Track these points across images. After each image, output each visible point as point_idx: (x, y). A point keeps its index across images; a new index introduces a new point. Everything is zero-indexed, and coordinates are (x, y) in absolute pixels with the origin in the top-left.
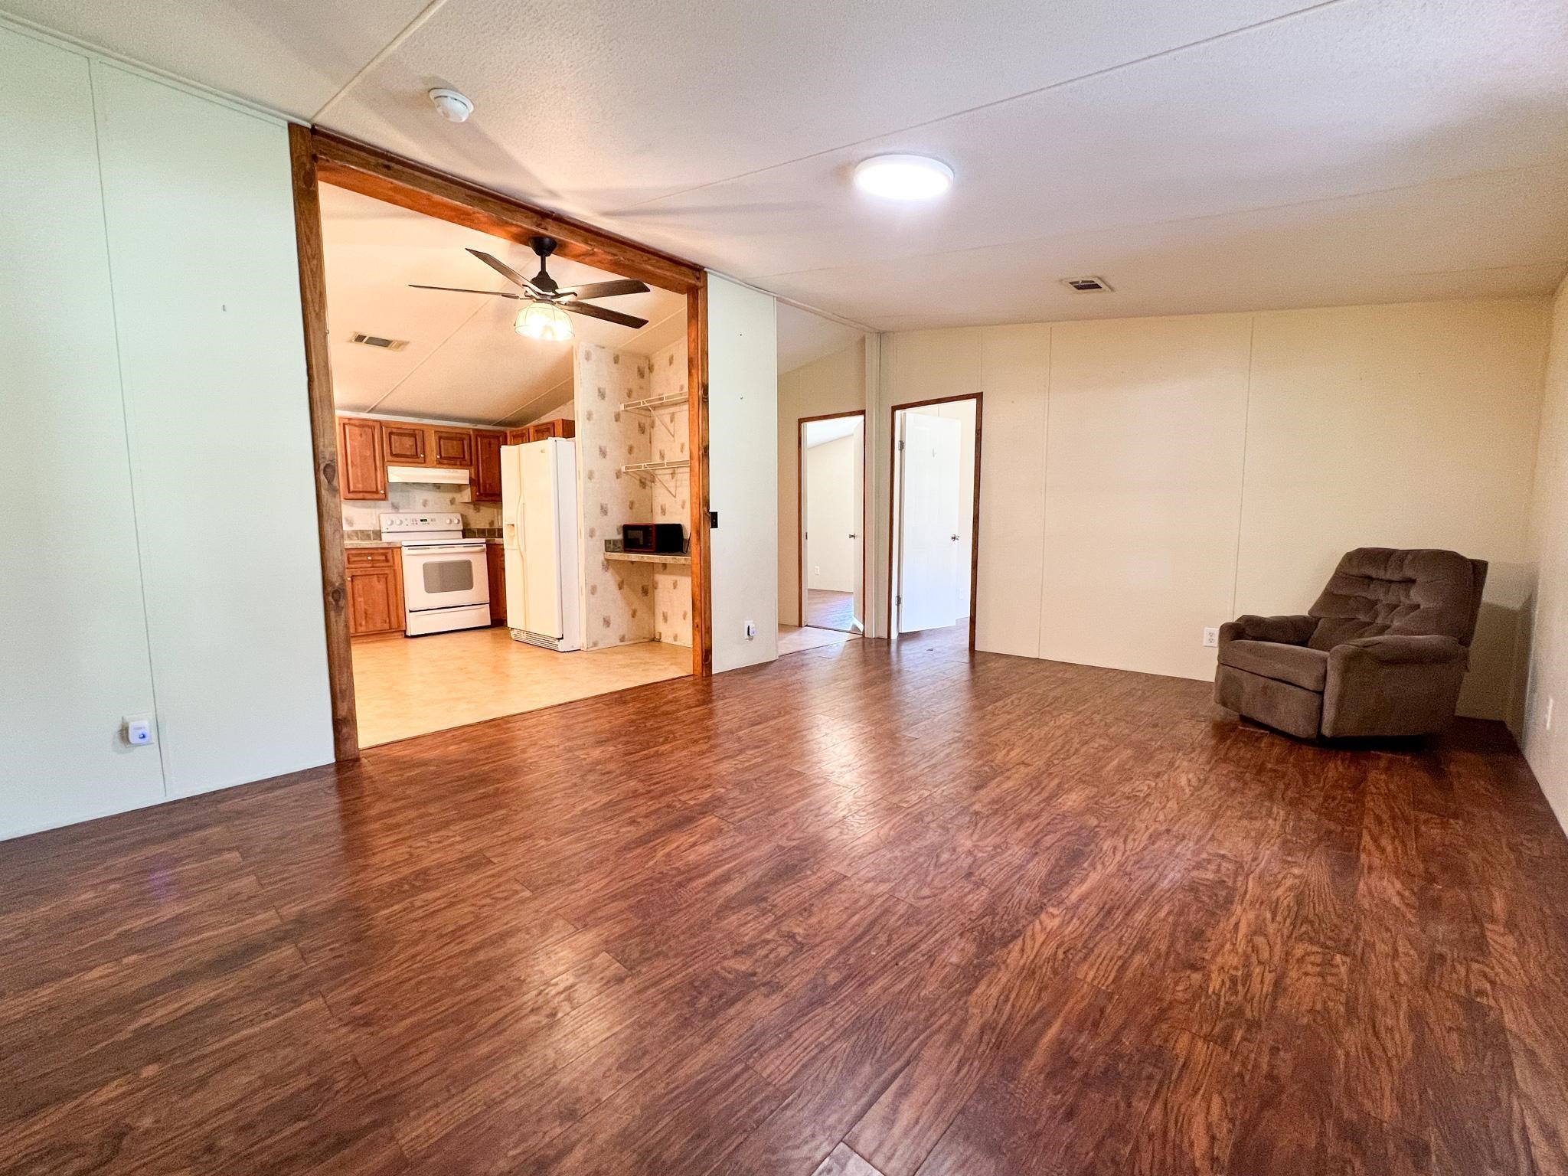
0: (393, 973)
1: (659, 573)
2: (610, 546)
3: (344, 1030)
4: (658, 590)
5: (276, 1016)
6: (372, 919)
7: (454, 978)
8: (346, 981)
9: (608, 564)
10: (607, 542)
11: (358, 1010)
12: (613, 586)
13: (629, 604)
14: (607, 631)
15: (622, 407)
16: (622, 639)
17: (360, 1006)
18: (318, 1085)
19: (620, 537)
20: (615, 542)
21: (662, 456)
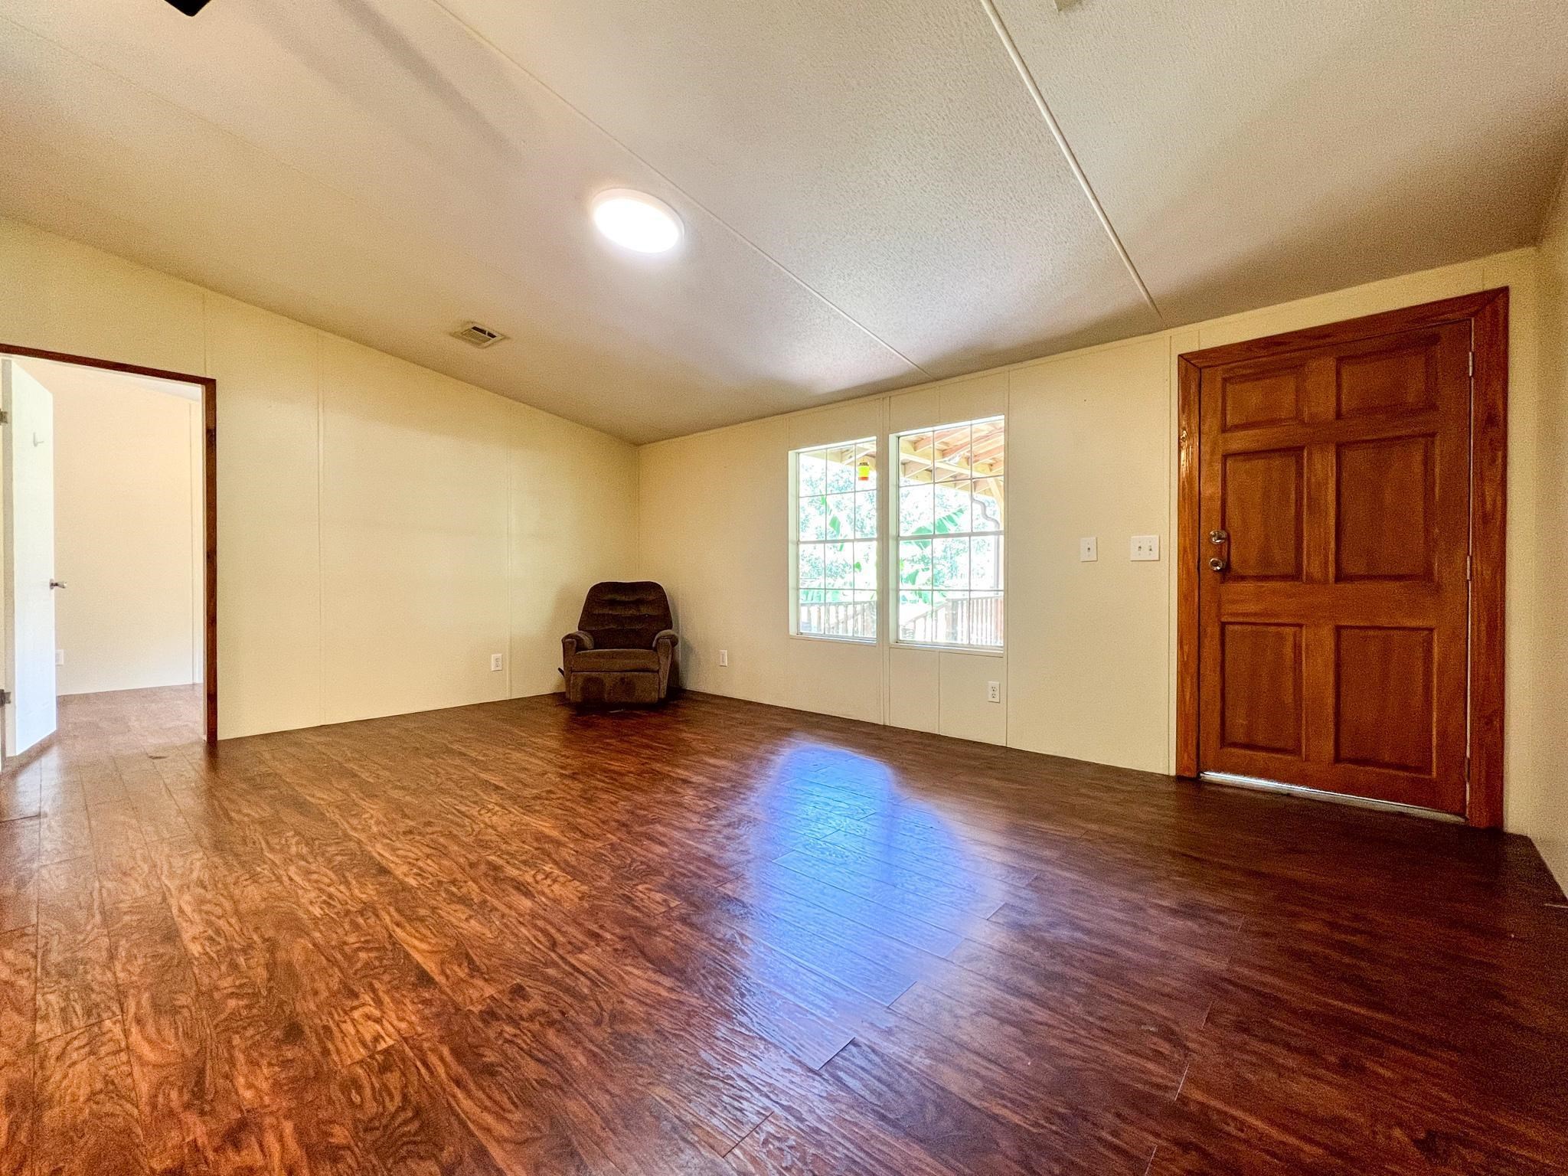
0: (1107, 1048)
3: (1190, 1044)
5: (1234, 1118)
6: (1036, 1124)
7: (1078, 998)
8: (1146, 1083)
11: (1165, 1048)
17: (1160, 1049)
18: (1246, 1031)
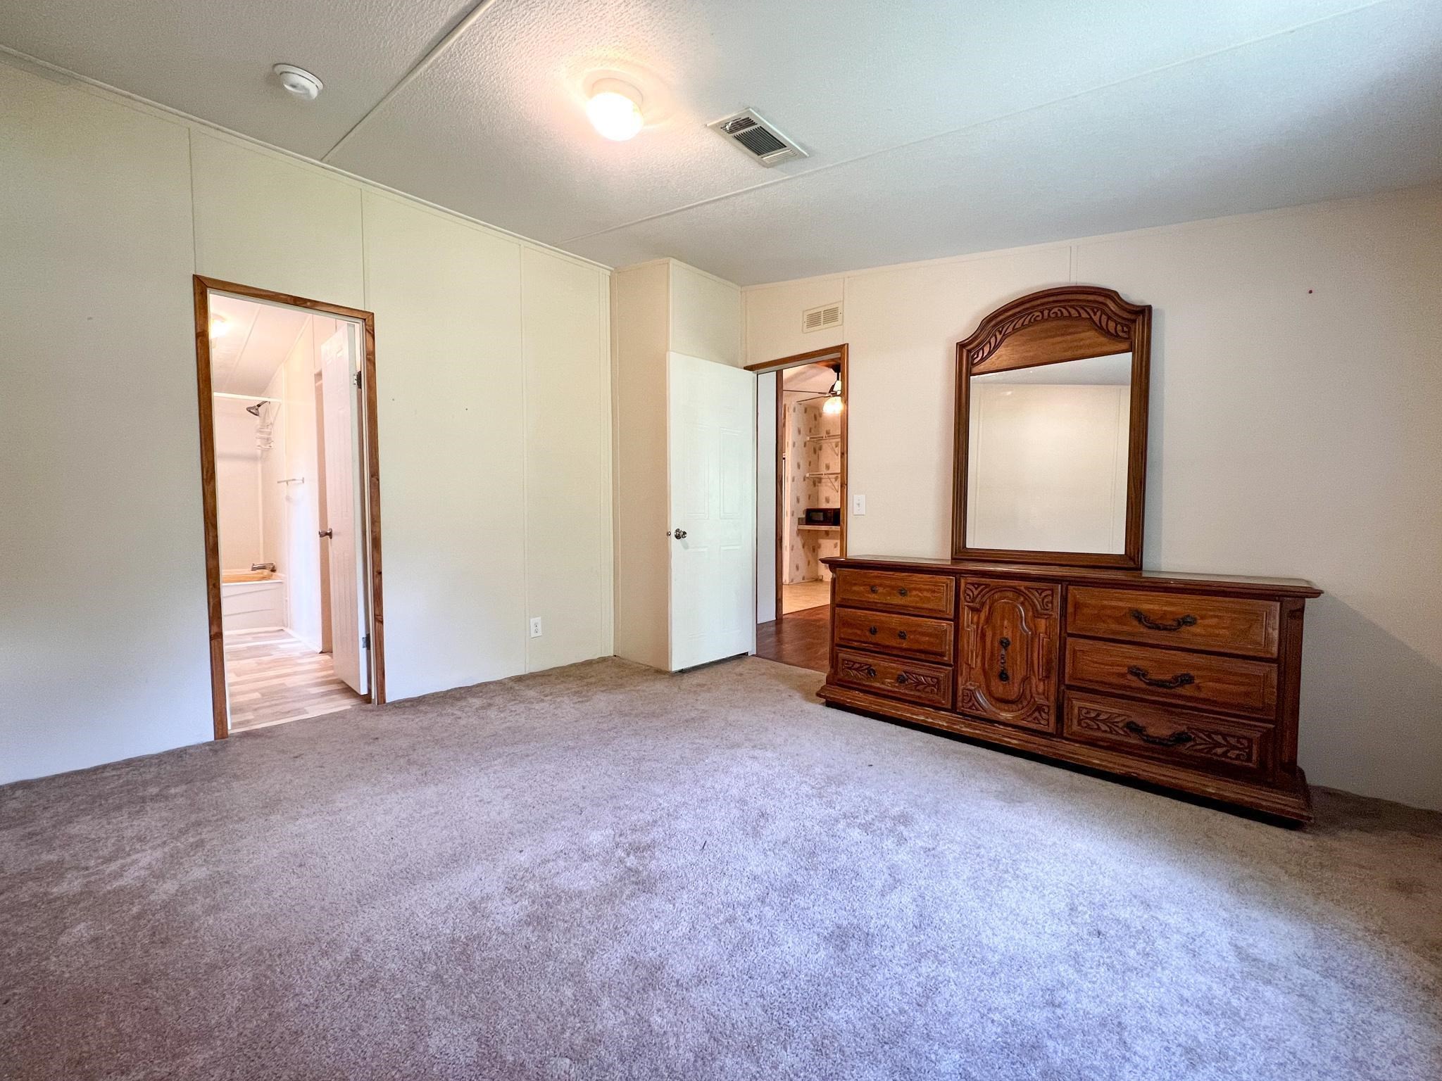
1: (822, 538)
2: (800, 521)
4: (822, 549)
9: (799, 532)
10: (799, 519)
12: (800, 546)
13: (807, 557)
14: (797, 573)
15: (808, 438)
16: (803, 579)
19: (804, 516)
20: (802, 519)
21: (828, 467)
